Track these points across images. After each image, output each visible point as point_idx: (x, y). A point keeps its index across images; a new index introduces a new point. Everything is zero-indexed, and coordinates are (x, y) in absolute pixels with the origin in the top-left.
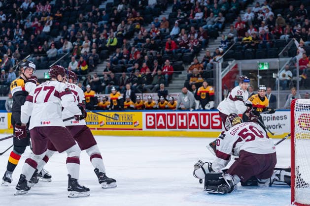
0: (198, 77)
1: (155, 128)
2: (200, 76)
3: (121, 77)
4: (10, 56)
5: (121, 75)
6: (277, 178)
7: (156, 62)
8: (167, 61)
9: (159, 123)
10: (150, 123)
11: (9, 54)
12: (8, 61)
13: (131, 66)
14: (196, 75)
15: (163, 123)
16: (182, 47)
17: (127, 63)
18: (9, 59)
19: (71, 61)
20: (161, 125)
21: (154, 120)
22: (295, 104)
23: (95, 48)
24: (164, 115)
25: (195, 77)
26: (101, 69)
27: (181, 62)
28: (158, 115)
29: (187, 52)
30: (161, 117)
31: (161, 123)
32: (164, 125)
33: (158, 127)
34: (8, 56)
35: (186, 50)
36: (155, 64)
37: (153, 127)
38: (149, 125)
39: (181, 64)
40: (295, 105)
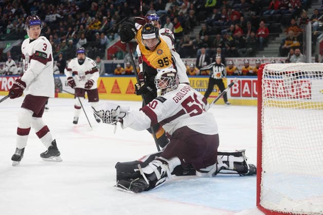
0: (293, 40)
1: (240, 96)
2: (296, 39)
3: (215, 40)
4: (110, 18)
5: (215, 38)
6: (225, 165)
7: (249, 25)
8: (262, 22)
9: (245, 90)
10: (235, 90)
11: (109, 16)
12: (107, 23)
13: (226, 28)
14: (291, 38)
15: (248, 90)
16: (282, 8)
17: (224, 25)
18: (108, 21)
19: (166, 23)
20: (246, 93)
21: (239, 88)
22: (264, 70)
23: (193, 9)
24: (249, 82)
25: (290, 40)
26: (196, 31)
27: (280, 24)
28: (244, 82)
29: (287, 13)
30: (246, 84)
31: (247, 90)
32: (249, 93)
33: (244, 96)
34: (108, 18)
35: (286, 11)
36: (248, 25)
37: (238, 95)
38: (234, 92)
39: (279, 26)
40: (264, 72)
